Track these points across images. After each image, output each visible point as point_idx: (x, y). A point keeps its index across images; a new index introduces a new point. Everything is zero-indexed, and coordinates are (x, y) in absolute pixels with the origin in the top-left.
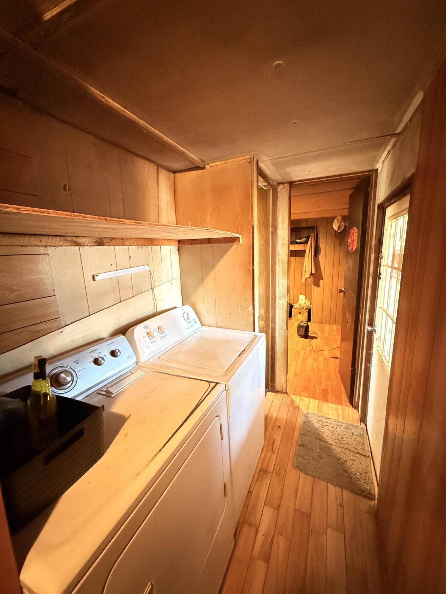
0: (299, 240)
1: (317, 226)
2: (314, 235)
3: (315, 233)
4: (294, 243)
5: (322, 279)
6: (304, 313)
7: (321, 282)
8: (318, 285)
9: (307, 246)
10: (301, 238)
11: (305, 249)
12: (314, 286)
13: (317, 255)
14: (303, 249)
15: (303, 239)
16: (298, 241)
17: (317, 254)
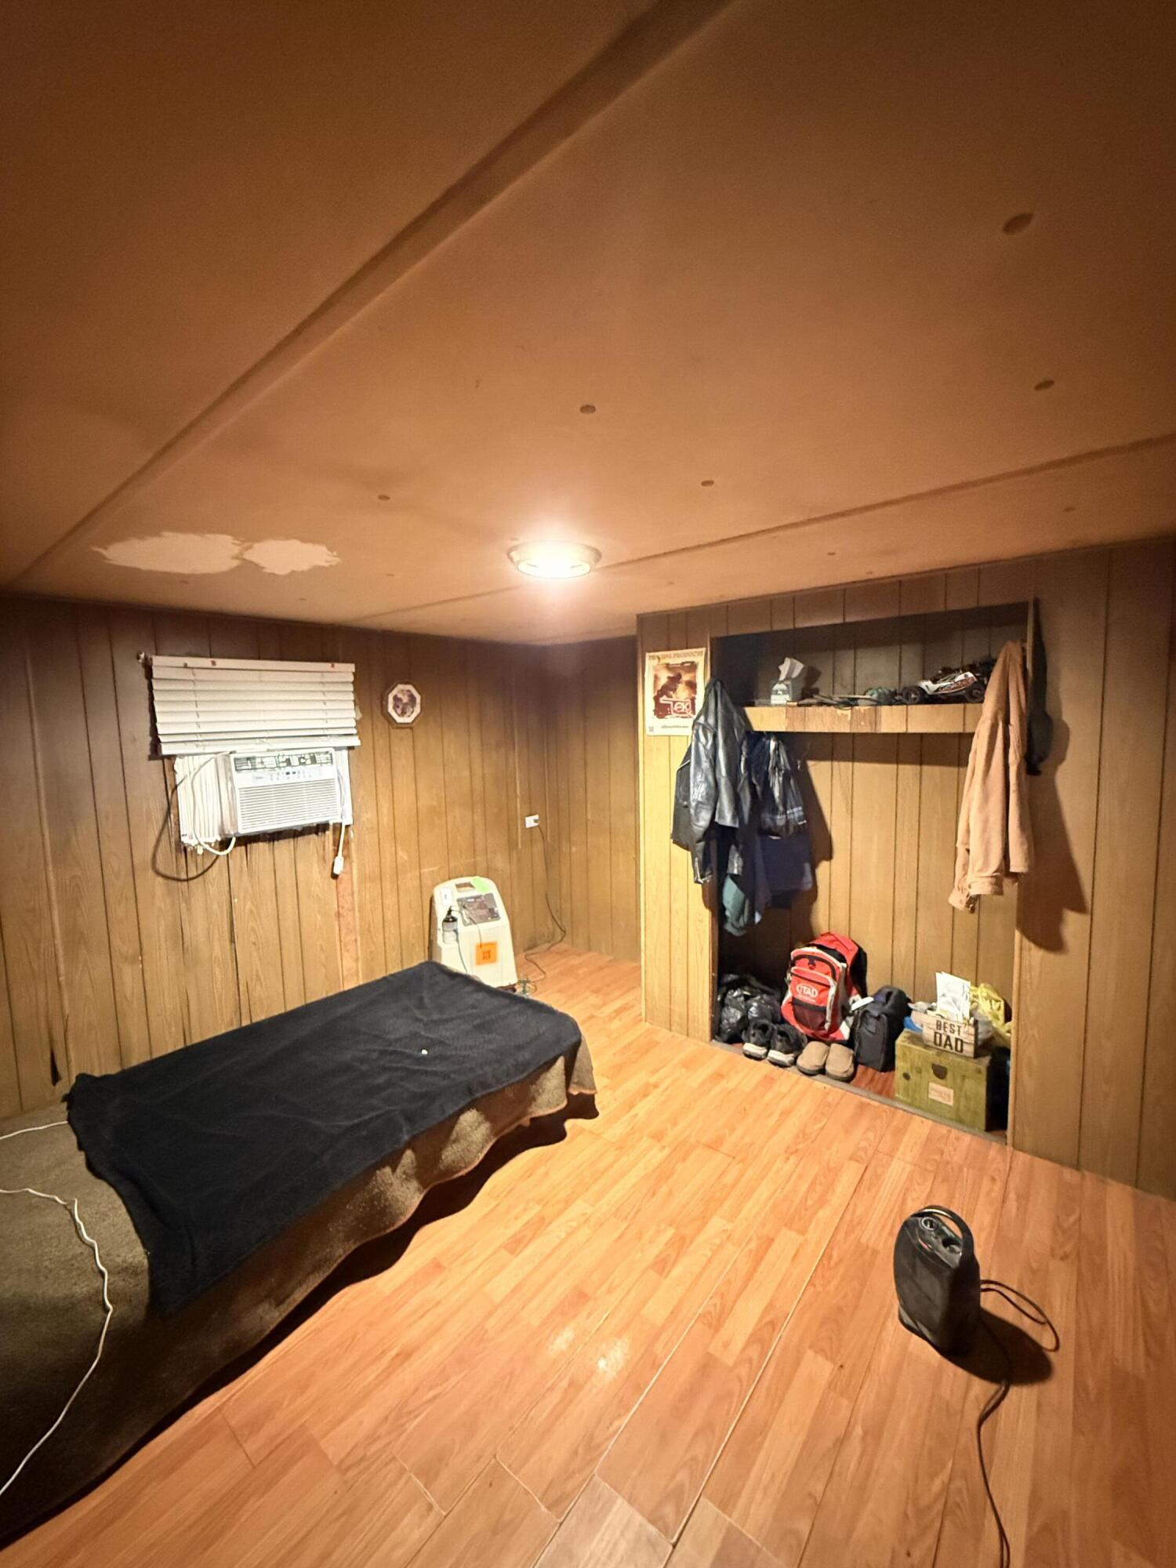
0: (935, 681)
1: (1037, 603)
2: (1024, 650)
3: (1024, 641)
4: (907, 697)
5: (1079, 906)
6: (964, 1077)
7: (1073, 925)
8: (1050, 940)
9: (980, 714)
10: (948, 672)
11: (968, 730)
12: (1026, 942)
13: (1042, 767)
14: (959, 729)
15: (961, 677)
16: (928, 686)
17: (1041, 759)
